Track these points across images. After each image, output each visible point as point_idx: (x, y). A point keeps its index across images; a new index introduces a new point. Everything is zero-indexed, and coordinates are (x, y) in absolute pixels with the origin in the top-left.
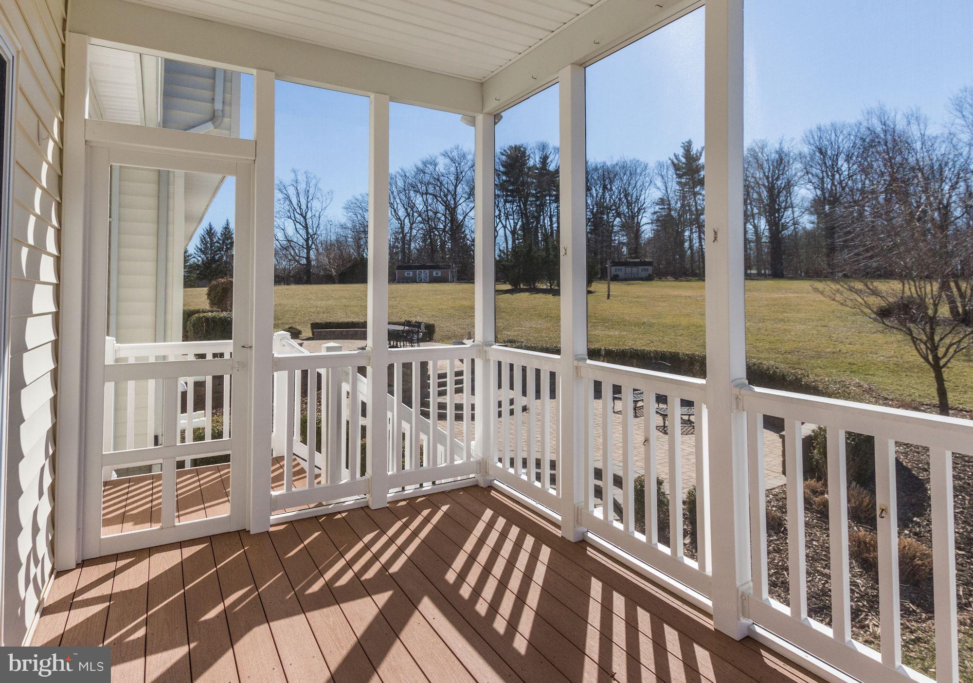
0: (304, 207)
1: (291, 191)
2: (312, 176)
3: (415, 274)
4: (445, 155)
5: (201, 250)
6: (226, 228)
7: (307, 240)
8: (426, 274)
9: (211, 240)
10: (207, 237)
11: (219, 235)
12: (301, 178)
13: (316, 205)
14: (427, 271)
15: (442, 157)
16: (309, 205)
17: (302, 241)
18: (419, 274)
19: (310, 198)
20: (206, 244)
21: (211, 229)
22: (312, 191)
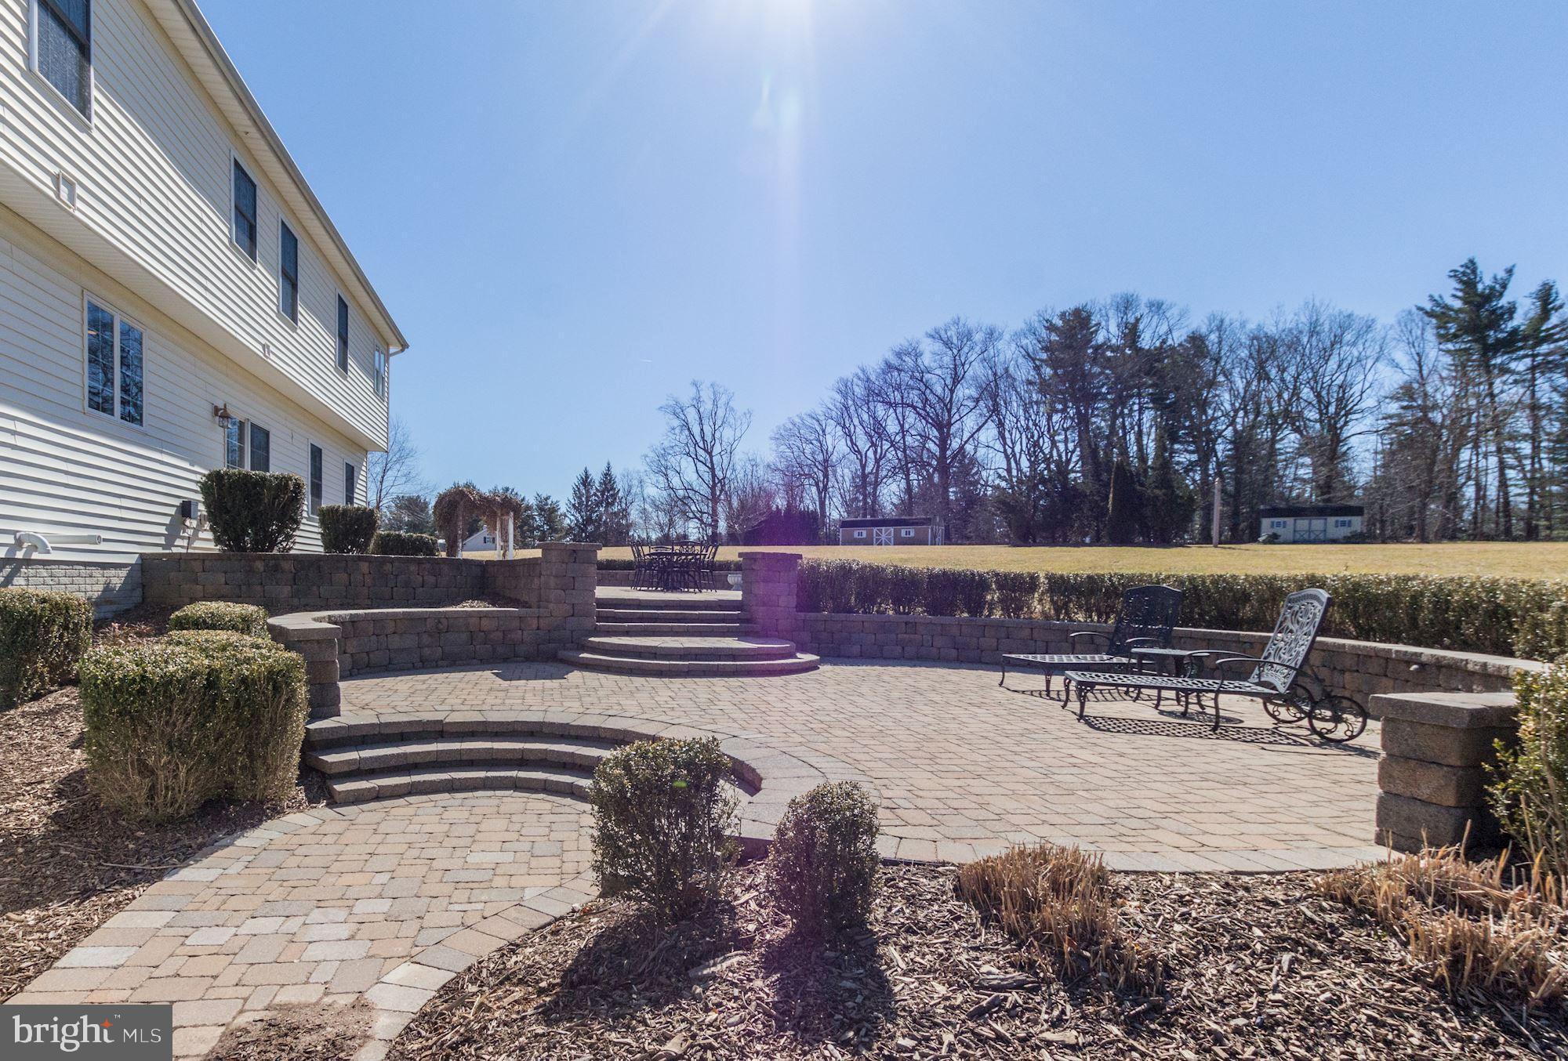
0: (708, 438)
1: (692, 416)
2: (721, 390)
3: (870, 535)
4: (936, 336)
5: (574, 505)
6: (606, 474)
7: (713, 488)
8: (890, 534)
9: (588, 492)
10: (582, 488)
11: (597, 484)
12: (706, 395)
13: (727, 434)
14: (892, 529)
15: (930, 340)
16: (717, 435)
17: (705, 490)
18: (877, 535)
19: (719, 423)
20: (580, 498)
21: (587, 477)
22: (721, 413)
